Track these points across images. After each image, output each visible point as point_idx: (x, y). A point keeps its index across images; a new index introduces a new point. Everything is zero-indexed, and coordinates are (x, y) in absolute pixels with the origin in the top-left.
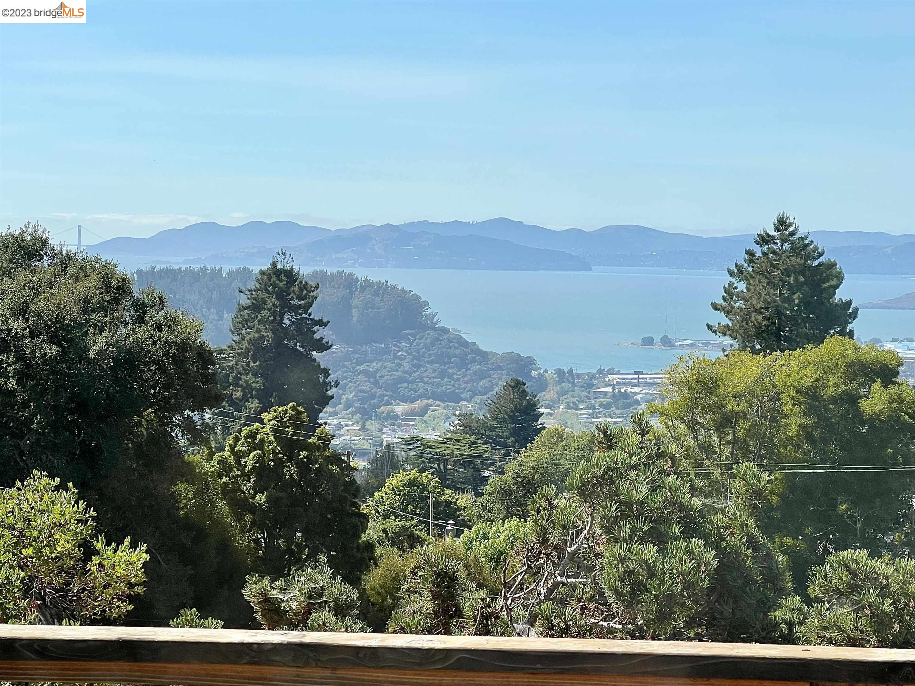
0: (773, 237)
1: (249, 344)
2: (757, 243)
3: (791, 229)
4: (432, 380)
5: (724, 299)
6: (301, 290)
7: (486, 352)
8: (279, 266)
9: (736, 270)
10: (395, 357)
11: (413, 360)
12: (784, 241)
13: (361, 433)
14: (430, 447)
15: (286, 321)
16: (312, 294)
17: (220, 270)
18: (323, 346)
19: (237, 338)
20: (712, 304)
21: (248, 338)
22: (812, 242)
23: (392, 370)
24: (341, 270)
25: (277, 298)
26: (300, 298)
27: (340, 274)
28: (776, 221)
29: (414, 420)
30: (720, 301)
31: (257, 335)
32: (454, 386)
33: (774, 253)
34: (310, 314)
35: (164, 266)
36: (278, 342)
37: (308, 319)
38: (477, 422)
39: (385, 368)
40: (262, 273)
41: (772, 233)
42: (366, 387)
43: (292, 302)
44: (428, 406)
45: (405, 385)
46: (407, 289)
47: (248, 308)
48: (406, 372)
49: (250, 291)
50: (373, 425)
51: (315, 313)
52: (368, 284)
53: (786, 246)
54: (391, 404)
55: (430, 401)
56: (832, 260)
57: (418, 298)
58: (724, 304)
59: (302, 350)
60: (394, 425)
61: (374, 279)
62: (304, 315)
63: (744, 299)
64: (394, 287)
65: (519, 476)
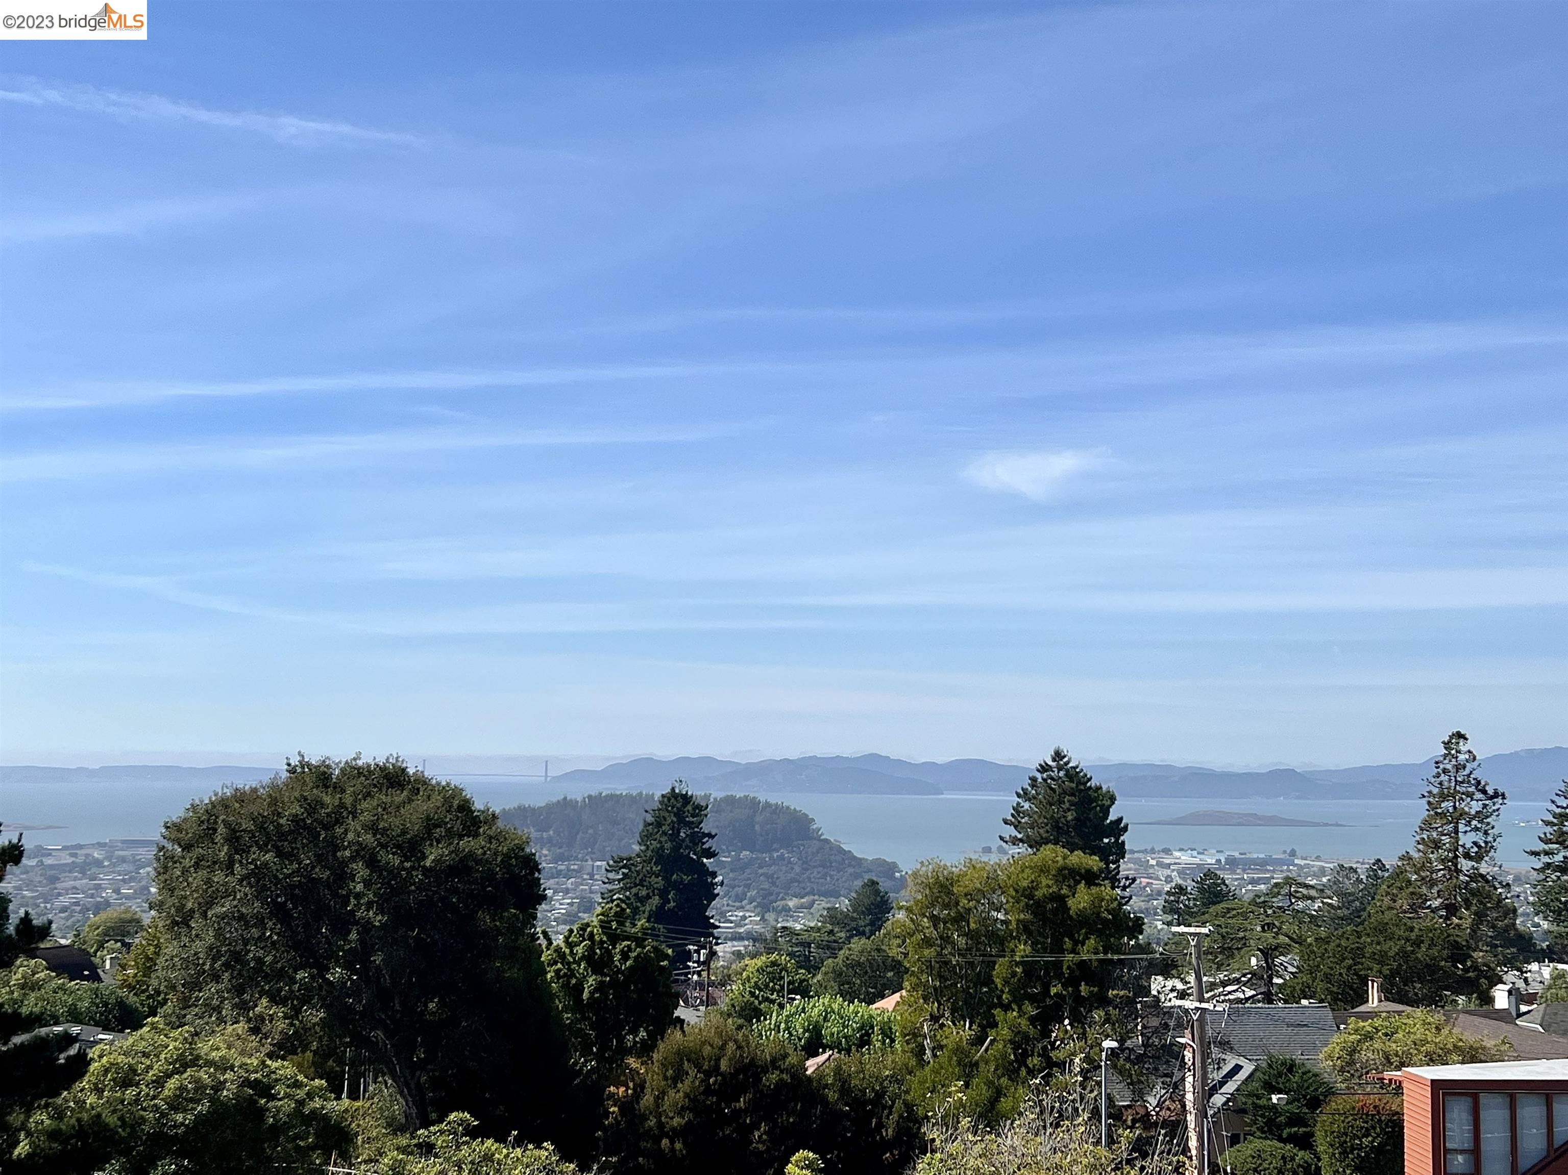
0: (1050, 766)
1: (652, 852)
2: (1038, 770)
3: (1065, 760)
4: (817, 880)
5: (1013, 815)
6: (694, 809)
7: (860, 859)
8: (677, 791)
9: (1022, 793)
10: (790, 862)
11: (802, 865)
12: (1060, 769)
13: (761, 922)
14: (798, 935)
15: (682, 834)
16: (702, 813)
17: (653, 794)
18: (710, 854)
19: (643, 848)
20: (1003, 820)
21: (651, 847)
22: (1082, 770)
23: (786, 872)
24: (747, 794)
25: (675, 816)
26: (693, 816)
27: (746, 797)
28: (1053, 753)
29: (802, 912)
30: (1010, 818)
31: (658, 846)
32: (834, 885)
33: (1052, 779)
34: (701, 828)
35: (609, 792)
36: (676, 849)
37: (699, 832)
38: (841, 914)
39: (781, 871)
40: (663, 796)
41: (1050, 763)
42: (766, 886)
43: (687, 819)
44: (814, 902)
45: (796, 884)
46: (798, 809)
47: (652, 824)
48: (797, 874)
49: (653, 810)
50: (770, 917)
51: (706, 827)
52: (768, 805)
53: (1062, 774)
54: (785, 899)
55: (816, 897)
56: (1098, 784)
57: (806, 815)
58: (1013, 820)
59: (695, 857)
60: (787, 916)
61: (773, 801)
62: (696, 829)
63: (1029, 815)
64: (788, 808)
65: (848, 959)
